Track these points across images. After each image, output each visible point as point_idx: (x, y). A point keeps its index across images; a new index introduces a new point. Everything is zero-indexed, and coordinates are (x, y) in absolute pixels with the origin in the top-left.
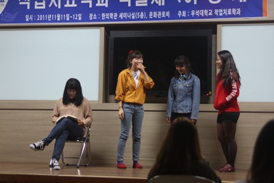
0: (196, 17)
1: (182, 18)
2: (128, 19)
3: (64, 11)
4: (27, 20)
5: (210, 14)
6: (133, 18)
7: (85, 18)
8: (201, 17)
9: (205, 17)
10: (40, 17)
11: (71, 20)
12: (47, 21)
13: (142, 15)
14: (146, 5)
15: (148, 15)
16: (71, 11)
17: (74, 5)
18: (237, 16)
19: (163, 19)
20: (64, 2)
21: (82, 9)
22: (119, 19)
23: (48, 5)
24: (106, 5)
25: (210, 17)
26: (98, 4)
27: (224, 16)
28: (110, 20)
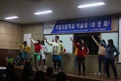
0: (94, 31)
1: (91, 31)
2: (79, 32)
3: (65, 30)
4: (57, 32)
7: (69, 32)
9: (97, 31)
10: (60, 32)
11: (66, 32)
13: (82, 31)
14: (83, 28)
15: (83, 31)
17: (67, 28)
18: (105, 30)
19: (87, 31)
20: (65, 28)
21: (69, 29)
22: (77, 32)
23: (61, 28)
24: (74, 28)
25: (98, 31)
26: (72, 28)
27: (101, 30)
28: (75, 32)
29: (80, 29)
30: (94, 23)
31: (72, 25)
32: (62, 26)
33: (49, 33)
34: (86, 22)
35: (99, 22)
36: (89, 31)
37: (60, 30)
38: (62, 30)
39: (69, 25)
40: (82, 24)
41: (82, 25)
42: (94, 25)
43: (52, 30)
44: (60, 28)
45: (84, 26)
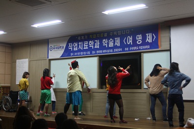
0: (132, 50)
1: (127, 51)
2: (106, 53)
3: (84, 50)
4: (71, 55)
6: (108, 52)
7: (91, 53)
8: (134, 50)
10: (76, 54)
11: (86, 54)
12: (78, 55)
13: (111, 51)
14: (113, 46)
15: (113, 50)
16: (86, 50)
17: (87, 48)
18: (148, 49)
19: (119, 52)
20: (83, 47)
21: (90, 49)
22: (103, 53)
23: (78, 48)
24: (98, 47)
25: (137, 50)
26: (95, 47)
27: (143, 49)
28: (100, 53)
29: (109, 48)
30: (131, 38)
31: (95, 42)
32: (78, 45)
33: (59, 57)
34: (117, 36)
35: (139, 36)
36: (123, 50)
37: (76, 51)
38: (79, 51)
39: (90, 42)
40: (111, 39)
41: (111, 41)
42: (131, 41)
43: (63, 51)
44: (76, 47)
45: (114, 43)
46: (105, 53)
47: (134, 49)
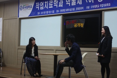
0: (93, 8)
1: (88, 9)
3: (49, 9)
4: (38, 14)
5: (98, 7)
6: (71, 11)
7: (55, 12)
10: (42, 13)
11: (51, 13)
12: (44, 14)
13: (74, 9)
14: (75, 5)
15: (76, 9)
16: (51, 9)
17: (52, 7)
18: (109, 7)
19: (81, 10)
20: (49, 6)
21: (54, 8)
22: (66, 12)
23: (44, 7)
24: (62, 6)
25: (98, 8)
26: (59, 6)
27: (104, 7)
28: (63, 12)
29: (72, 7)
31: (59, 1)
32: (44, 4)
33: (27, 16)
36: (85, 9)
37: (42, 10)
38: (45, 10)
39: (55, 1)
43: (31, 10)
44: (42, 6)
45: (77, 1)
46: (68, 12)
47: (95, 8)
